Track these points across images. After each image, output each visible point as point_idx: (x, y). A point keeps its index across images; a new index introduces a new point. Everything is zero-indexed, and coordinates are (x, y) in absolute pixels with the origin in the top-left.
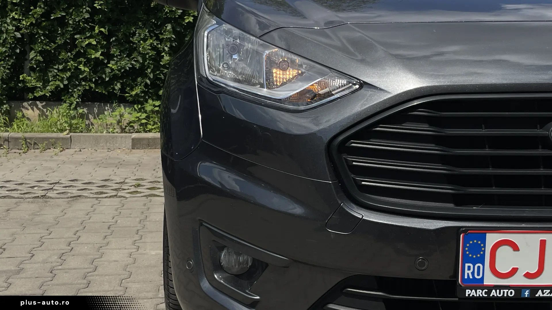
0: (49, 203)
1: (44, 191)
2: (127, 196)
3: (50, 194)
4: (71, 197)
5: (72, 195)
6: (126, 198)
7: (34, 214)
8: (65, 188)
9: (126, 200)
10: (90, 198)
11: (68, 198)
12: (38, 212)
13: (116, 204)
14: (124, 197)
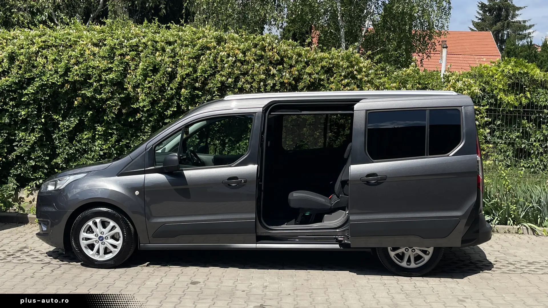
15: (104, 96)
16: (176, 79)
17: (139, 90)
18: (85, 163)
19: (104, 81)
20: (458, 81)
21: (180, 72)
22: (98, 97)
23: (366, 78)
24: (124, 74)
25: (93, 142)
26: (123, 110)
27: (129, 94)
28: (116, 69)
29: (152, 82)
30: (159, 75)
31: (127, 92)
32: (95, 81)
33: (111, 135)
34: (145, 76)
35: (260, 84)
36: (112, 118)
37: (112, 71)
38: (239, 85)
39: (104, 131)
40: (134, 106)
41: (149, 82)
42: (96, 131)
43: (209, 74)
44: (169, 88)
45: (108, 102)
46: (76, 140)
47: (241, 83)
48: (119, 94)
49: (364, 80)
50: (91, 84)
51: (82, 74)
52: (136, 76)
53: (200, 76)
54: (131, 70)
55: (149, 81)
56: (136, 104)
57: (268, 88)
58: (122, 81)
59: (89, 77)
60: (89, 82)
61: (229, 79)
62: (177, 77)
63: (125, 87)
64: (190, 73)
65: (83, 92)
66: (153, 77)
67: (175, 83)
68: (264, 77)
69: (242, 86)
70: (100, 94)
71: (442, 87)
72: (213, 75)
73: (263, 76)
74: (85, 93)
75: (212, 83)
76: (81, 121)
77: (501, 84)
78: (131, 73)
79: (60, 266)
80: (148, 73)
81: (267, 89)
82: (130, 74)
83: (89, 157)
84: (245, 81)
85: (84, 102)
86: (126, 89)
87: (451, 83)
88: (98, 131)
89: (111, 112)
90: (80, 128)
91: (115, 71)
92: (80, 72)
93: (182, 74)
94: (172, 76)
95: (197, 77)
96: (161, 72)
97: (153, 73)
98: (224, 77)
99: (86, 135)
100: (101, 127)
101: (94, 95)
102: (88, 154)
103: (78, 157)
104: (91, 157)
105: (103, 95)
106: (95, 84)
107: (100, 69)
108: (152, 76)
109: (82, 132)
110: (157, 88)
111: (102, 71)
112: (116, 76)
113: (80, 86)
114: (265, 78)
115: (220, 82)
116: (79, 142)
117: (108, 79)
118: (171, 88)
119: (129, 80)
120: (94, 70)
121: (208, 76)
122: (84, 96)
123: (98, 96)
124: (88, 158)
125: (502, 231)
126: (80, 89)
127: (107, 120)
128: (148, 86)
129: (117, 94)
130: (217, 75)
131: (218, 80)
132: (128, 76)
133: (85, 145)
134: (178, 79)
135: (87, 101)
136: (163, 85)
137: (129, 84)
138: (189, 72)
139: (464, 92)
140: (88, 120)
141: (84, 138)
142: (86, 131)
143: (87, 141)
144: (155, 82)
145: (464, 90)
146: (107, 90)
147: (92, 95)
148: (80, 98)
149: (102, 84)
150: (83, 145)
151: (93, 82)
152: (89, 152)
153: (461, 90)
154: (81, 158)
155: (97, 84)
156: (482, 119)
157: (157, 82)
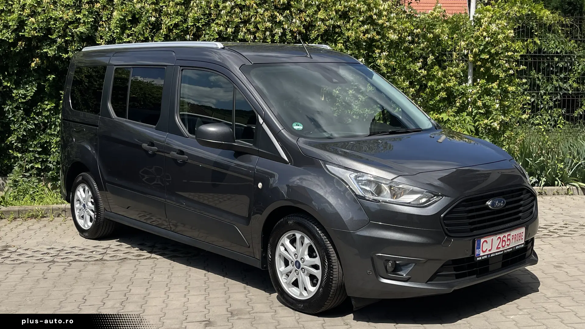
0: (106, 265)
1: (100, 256)
2: (158, 258)
3: (106, 257)
4: (120, 259)
5: (121, 258)
6: (158, 259)
7: (98, 274)
8: (114, 252)
10: (133, 259)
11: (118, 260)
12: (101, 272)
13: (151, 264)
14: (156, 258)
15: (71, 55)
16: (162, 31)
18: (48, 140)
19: (71, 36)
20: (491, 24)
21: (166, 22)
22: (65, 56)
23: (387, 23)
24: (95, 26)
25: (56, 114)
28: (86, 21)
29: (131, 35)
30: (140, 26)
32: (59, 37)
34: (123, 28)
35: (265, 34)
37: (80, 23)
38: (241, 35)
41: (128, 36)
42: (61, 100)
43: (204, 23)
46: (34, 112)
47: (242, 34)
49: (385, 25)
50: (54, 41)
51: (41, 29)
52: (110, 29)
53: (191, 26)
54: (103, 21)
55: (128, 34)
57: (277, 38)
58: (94, 36)
59: (50, 31)
60: (51, 39)
61: (228, 29)
62: (161, 29)
63: (97, 42)
64: (179, 23)
65: (45, 50)
66: (133, 29)
67: (160, 35)
68: (270, 25)
69: (244, 37)
70: (67, 52)
71: (473, 31)
72: (208, 24)
73: (268, 24)
74: (47, 52)
75: (208, 34)
76: (40, 89)
78: (103, 25)
79: (71, 265)
80: (125, 25)
81: (275, 40)
82: (101, 26)
83: (53, 133)
84: (246, 31)
85: (43, 63)
87: (483, 26)
90: (39, 97)
91: (84, 22)
92: (38, 25)
93: (169, 24)
94: (156, 27)
95: (187, 27)
96: (142, 23)
97: (132, 24)
98: (222, 27)
99: (47, 105)
101: (58, 53)
102: (50, 129)
103: (38, 134)
104: (56, 133)
105: (70, 53)
106: (59, 40)
107: (65, 22)
108: (131, 28)
109: (43, 101)
111: (67, 24)
112: (86, 29)
113: (37, 43)
114: (272, 26)
115: (217, 33)
116: (38, 114)
117: (75, 33)
118: (155, 41)
119: (101, 34)
120: (57, 22)
121: (203, 25)
122: (43, 56)
123: (63, 55)
124: (52, 135)
125: (551, 193)
126: (38, 47)
128: (127, 40)
130: (213, 25)
131: (214, 31)
132: (99, 29)
133: (46, 117)
134: (164, 31)
135: (47, 62)
136: (147, 39)
137: (101, 38)
138: (177, 22)
139: (499, 37)
140: (49, 86)
141: (46, 109)
142: (47, 101)
143: (48, 113)
144: (135, 35)
145: (498, 34)
146: (75, 47)
147: (55, 54)
148: (37, 59)
149: (67, 40)
150: (44, 117)
151: (56, 38)
152: (53, 127)
153: (494, 34)
154: (41, 135)
155: (61, 40)
156: (517, 67)
157: (138, 35)
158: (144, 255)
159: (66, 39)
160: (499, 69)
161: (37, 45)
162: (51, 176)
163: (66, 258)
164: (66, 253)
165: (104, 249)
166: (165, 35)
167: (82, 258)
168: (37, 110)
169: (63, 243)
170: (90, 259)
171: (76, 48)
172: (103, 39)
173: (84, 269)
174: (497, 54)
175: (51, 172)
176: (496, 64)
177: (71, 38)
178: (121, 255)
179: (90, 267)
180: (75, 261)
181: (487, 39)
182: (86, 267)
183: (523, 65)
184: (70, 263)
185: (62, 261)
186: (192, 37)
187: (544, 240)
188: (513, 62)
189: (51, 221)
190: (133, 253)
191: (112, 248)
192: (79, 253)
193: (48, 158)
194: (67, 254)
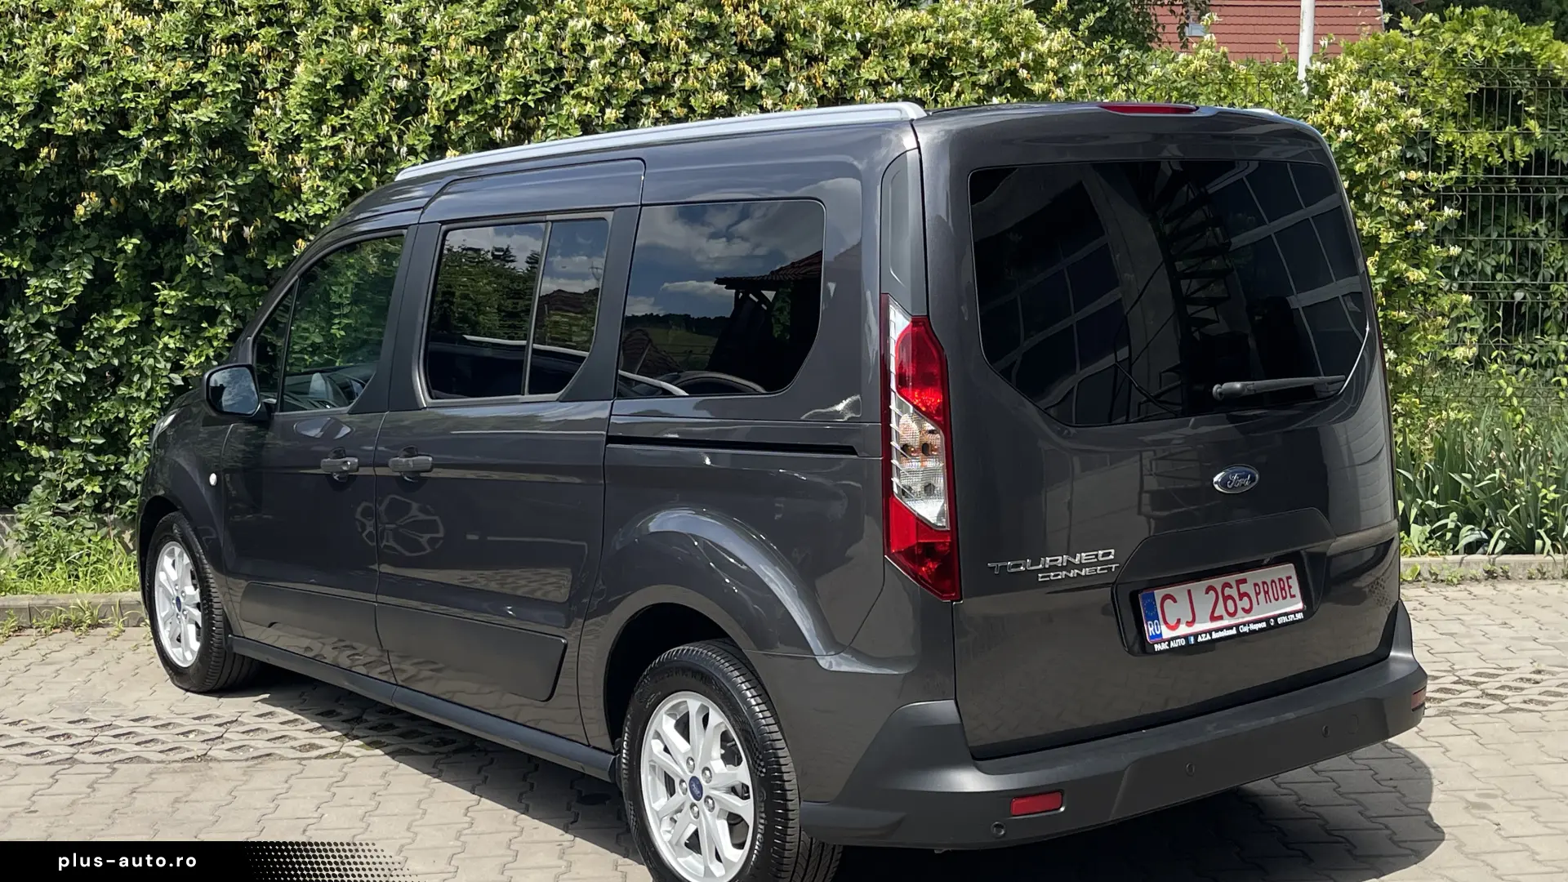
0: (210, 773)
1: (204, 746)
2: (357, 754)
3: (218, 751)
4: (253, 758)
5: (256, 754)
6: (355, 758)
7: (178, 800)
8: (245, 736)
9: (353, 764)
10: (288, 759)
11: (247, 760)
12: (187, 795)
13: (332, 773)
14: (351, 756)
15: (179, 184)
16: (426, 117)
17: (299, 159)
18: (121, 415)
19: (179, 131)
20: (1357, 91)
21: (439, 93)
22: (162, 187)
23: (1059, 92)
24: (246, 103)
25: (145, 344)
26: (246, 229)
27: (265, 172)
28: (219, 91)
29: (343, 128)
30: (366, 103)
31: (259, 167)
32: (147, 134)
33: (212, 315)
34: (321, 110)
36: (214, 256)
37: (202, 97)
39: (180, 303)
40: (289, 216)
41: (335, 131)
42: (156, 305)
43: (541, 95)
44: (404, 150)
45: (198, 206)
46: (84, 338)
48: (233, 175)
49: (1053, 97)
50: (134, 146)
51: (101, 112)
52: (286, 113)
53: (506, 102)
54: (267, 91)
55: (333, 127)
56: (290, 208)
58: (239, 129)
59: (123, 118)
60: (127, 140)
61: (608, 111)
62: (426, 110)
63: (251, 149)
64: (473, 94)
65: (108, 172)
66: (346, 112)
67: (422, 129)
68: (726, 97)
70: (168, 177)
71: (1306, 111)
72: (553, 96)
73: (721, 97)
74: (114, 177)
75: (553, 126)
76: (103, 274)
77: (1444, 94)
78: (266, 100)
79: (113, 771)
80: (326, 101)
82: (263, 104)
83: (135, 395)
84: (659, 115)
85: (108, 205)
86: (255, 157)
87: (1334, 98)
88: (164, 304)
89: (207, 237)
90: (99, 295)
91: (214, 94)
92: (92, 102)
93: (446, 99)
94: (409, 106)
95: (496, 107)
96: (373, 95)
97: (345, 97)
98: (589, 105)
99: (119, 318)
100: (171, 288)
101: (144, 179)
102: (129, 385)
103: (95, 397)
104: (143, 395)
105: (177, 180)
106: (146, 143)
107: (162, 93)
108: (341, 108)
109: (105, 309)
110: (363, 149)
111: (166, 98)
112: (218, 113)
113: (91, 151)
114: (729, 101)
115: (577, 122)
116: (95, 344)
117: (193, 123)
118: (408, 146)
119: (261, 126)
120: (142, 95)
121: (538, 101)
122: (107, 187)
123: (160, 184)
124: (131, 400)
125: (1522, 574)
126: (94, 163)
127: (196, 265)
128: (332, 144)
129: (226, 177)
130: (566, 99)
131: (571, 115)
132: (257, 111)
133: (117, 352)
134: (432, 117)
135: (118, 202)
136: (385, 141)
137: (262, 137)
138: (468, 92)
139: (1379, 127)
140: (124, 267)
141: (115, 331)
142: (118, 306)
143: (122, 341)
144: (353, 130)
145: (1379, 120)
146: (189, 161)
147: (137, 182)
148: (93, 195)
149: (169, 143)
150: (109, 353)
151: (140, 137)
152: (135, 379)
153: (1366, 120)
154: (104, 400)
155: (152, 144)
156: (1434, 213)
157: (361, 128)
158: (322, 747)
159: (166, 139)
160: (1380, 219)
161: (92, 156)
162: (131, 513)
163: (110, 750)
164: (115, 736)
165: (220, 725)
166: (435, 126)
167: (150, 753)
168: (91, 333)
169: (120, 704)
170: (172, 756)
171: (192, 163)
172: (266, 140)
173: (146, 785)
174: (1374, 175)
175: (129, 503)
176: (1371, 204)
177: (179, 136)
178: (260, 745)
179: (164, 781)
180: (131, 759)
181: (1343, 135)
182: (154, 780)
183: (1450, 207)
184: (116, 766)
185: (96, 758)
186: (510, 132)
187: (1460, 719)
188: (1423, 196)
189: (115, 638)
190: (295, 739)
191: (243, 724)
192: (150, 738)
193: (122, 464)
194: (116, 740)
